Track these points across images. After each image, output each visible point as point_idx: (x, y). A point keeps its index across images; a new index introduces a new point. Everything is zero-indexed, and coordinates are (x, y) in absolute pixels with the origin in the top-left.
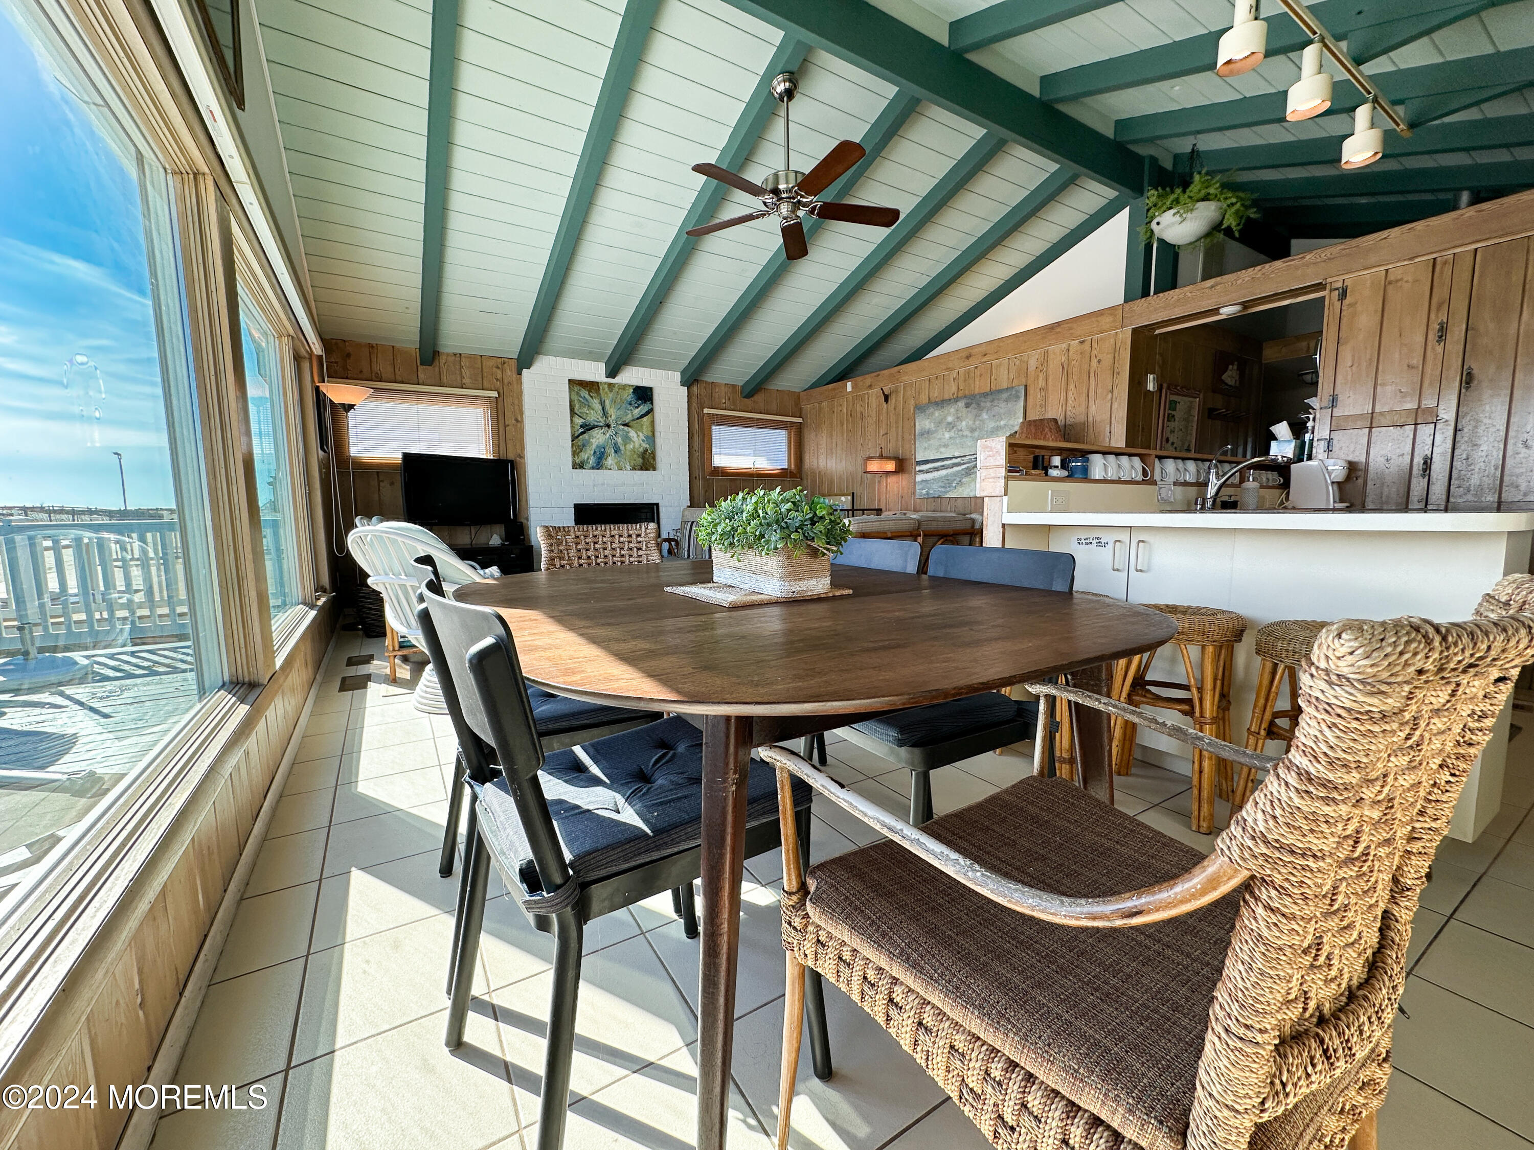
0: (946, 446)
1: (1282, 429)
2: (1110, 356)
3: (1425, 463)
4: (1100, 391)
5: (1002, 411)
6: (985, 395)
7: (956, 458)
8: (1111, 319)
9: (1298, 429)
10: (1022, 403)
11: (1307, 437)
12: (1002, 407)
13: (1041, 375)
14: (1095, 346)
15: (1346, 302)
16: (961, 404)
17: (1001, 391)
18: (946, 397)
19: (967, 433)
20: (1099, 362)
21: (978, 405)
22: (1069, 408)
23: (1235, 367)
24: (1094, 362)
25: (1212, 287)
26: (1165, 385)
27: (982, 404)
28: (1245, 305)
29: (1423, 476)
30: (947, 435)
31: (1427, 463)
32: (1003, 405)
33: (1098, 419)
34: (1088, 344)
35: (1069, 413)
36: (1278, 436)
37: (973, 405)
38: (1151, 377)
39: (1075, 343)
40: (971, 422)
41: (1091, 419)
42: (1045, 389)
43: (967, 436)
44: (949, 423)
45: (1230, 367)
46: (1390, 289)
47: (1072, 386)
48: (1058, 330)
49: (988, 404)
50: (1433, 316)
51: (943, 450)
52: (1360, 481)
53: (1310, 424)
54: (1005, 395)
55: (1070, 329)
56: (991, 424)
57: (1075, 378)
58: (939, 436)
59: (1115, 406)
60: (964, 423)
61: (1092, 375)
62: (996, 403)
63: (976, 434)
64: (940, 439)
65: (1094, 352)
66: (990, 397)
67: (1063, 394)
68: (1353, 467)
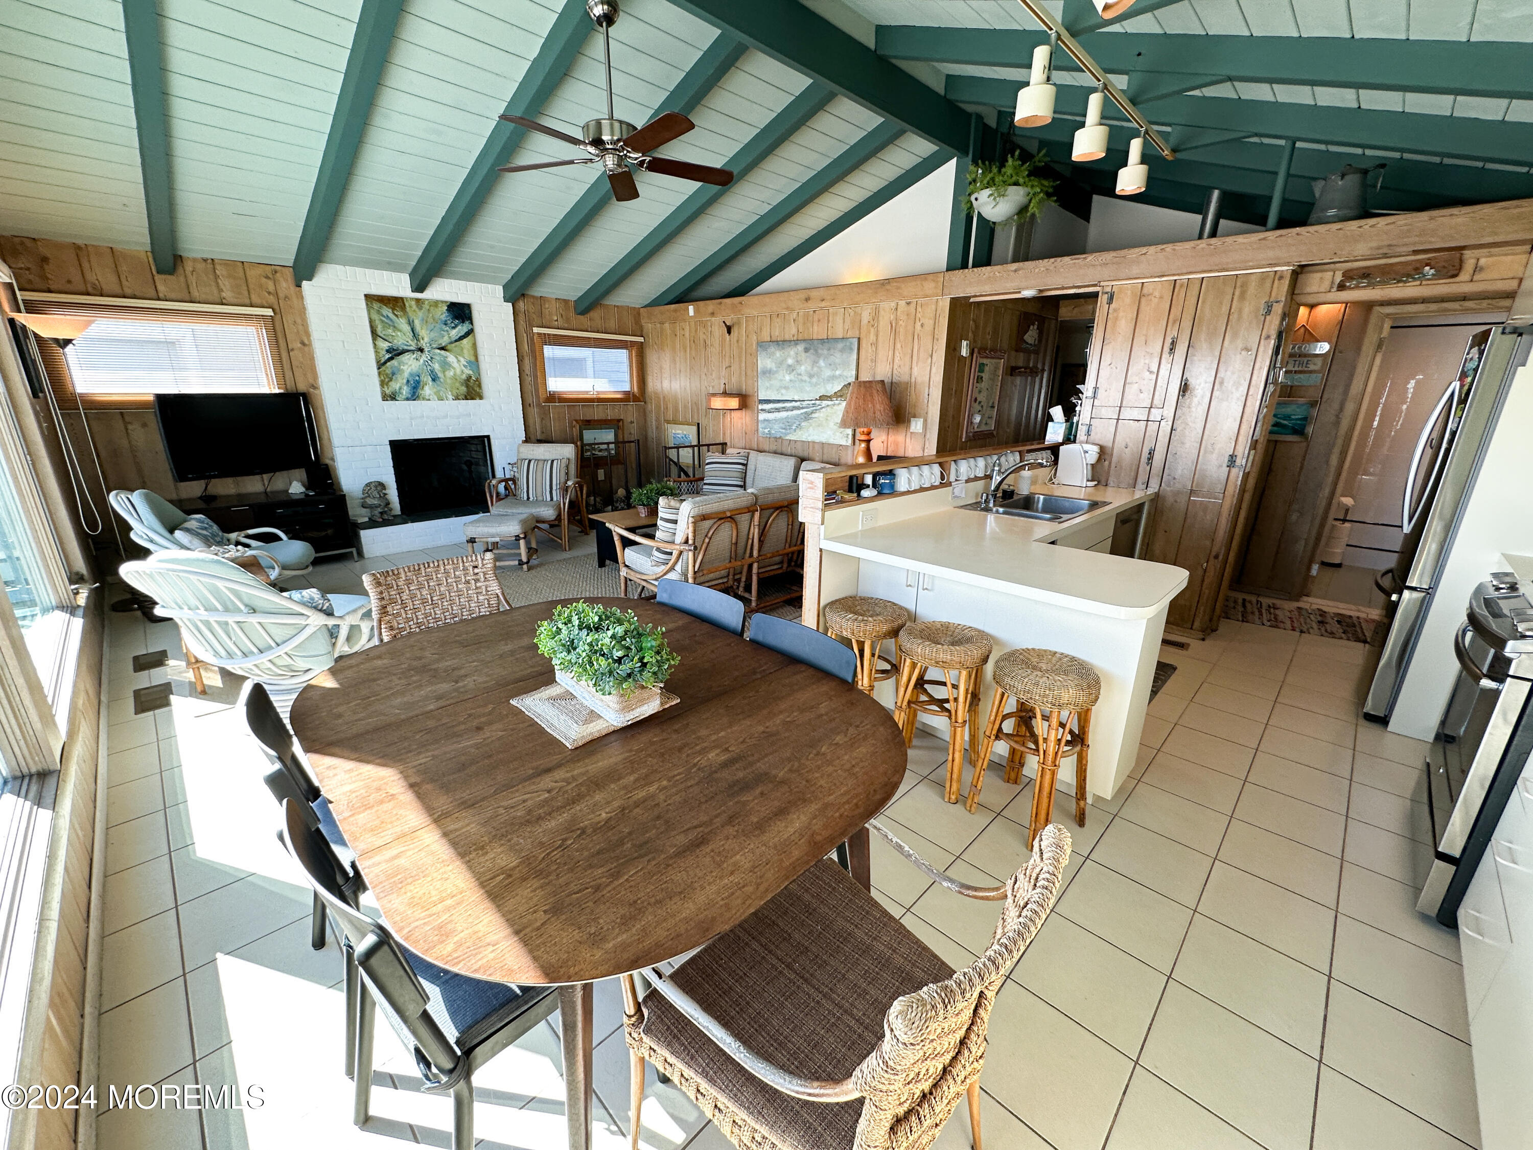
0: (786, 388)
1: (1057, 412)
2: (932, 322)
3: (1150, 453)
4: (921, 355)
5: (837, 361)
6: (822, 341)
7: (796, 401)
8: (932, 285)
9: (1070, 412)
10: (855, 356)
11: (1075, 419)
12: (837, 357)
13: (872, 330)
14: (919, 309)
15: (1112, 306)
16: (800, 348)
17: (836, 340)
18: (787, 338)
19: (806, 378)
20: (922, 325)
21: (816, 351)
22: (895, 367)
23: (1036, 327)
24: (918, 324)
25: (1015, 271)
26: (976, 350)
27: (820, 351)
28: (1041, 291)
29: (1148, 464)
30: (787, 378)
31: (1151, 453)
32: (838, 355)
33: (919, 380)
34: (913, 305)
35: (895, 372)
36: (1054, 417)
37: (812, 351)
38: (964, 343)
39: (902, 303)
40: (809, 368)
41: (913, 380)
42: (875, 344)
43: (805, 381)
44: (789, 366)
45: (1031, 327)
46: (1143, 300)
47: (898, 346)
48: (888, 287)
49: (825, 352)
50: (1169, 329)
51: (783, 391)
52: (1107, 463)
53: (1078, 409)
54: (840, 345)
55: (898, 288)
56: (828, 373)
57: (902, 338)
58: (780, 377)
59: (934, 370)
60: (803, 368)
61: (916, 337)
62: (832, 351)
63: (814, 380)
64: (781, 380)
65: (918, 315)
66: (827, 345)
67: (891, 353)
68: (1103, 453)
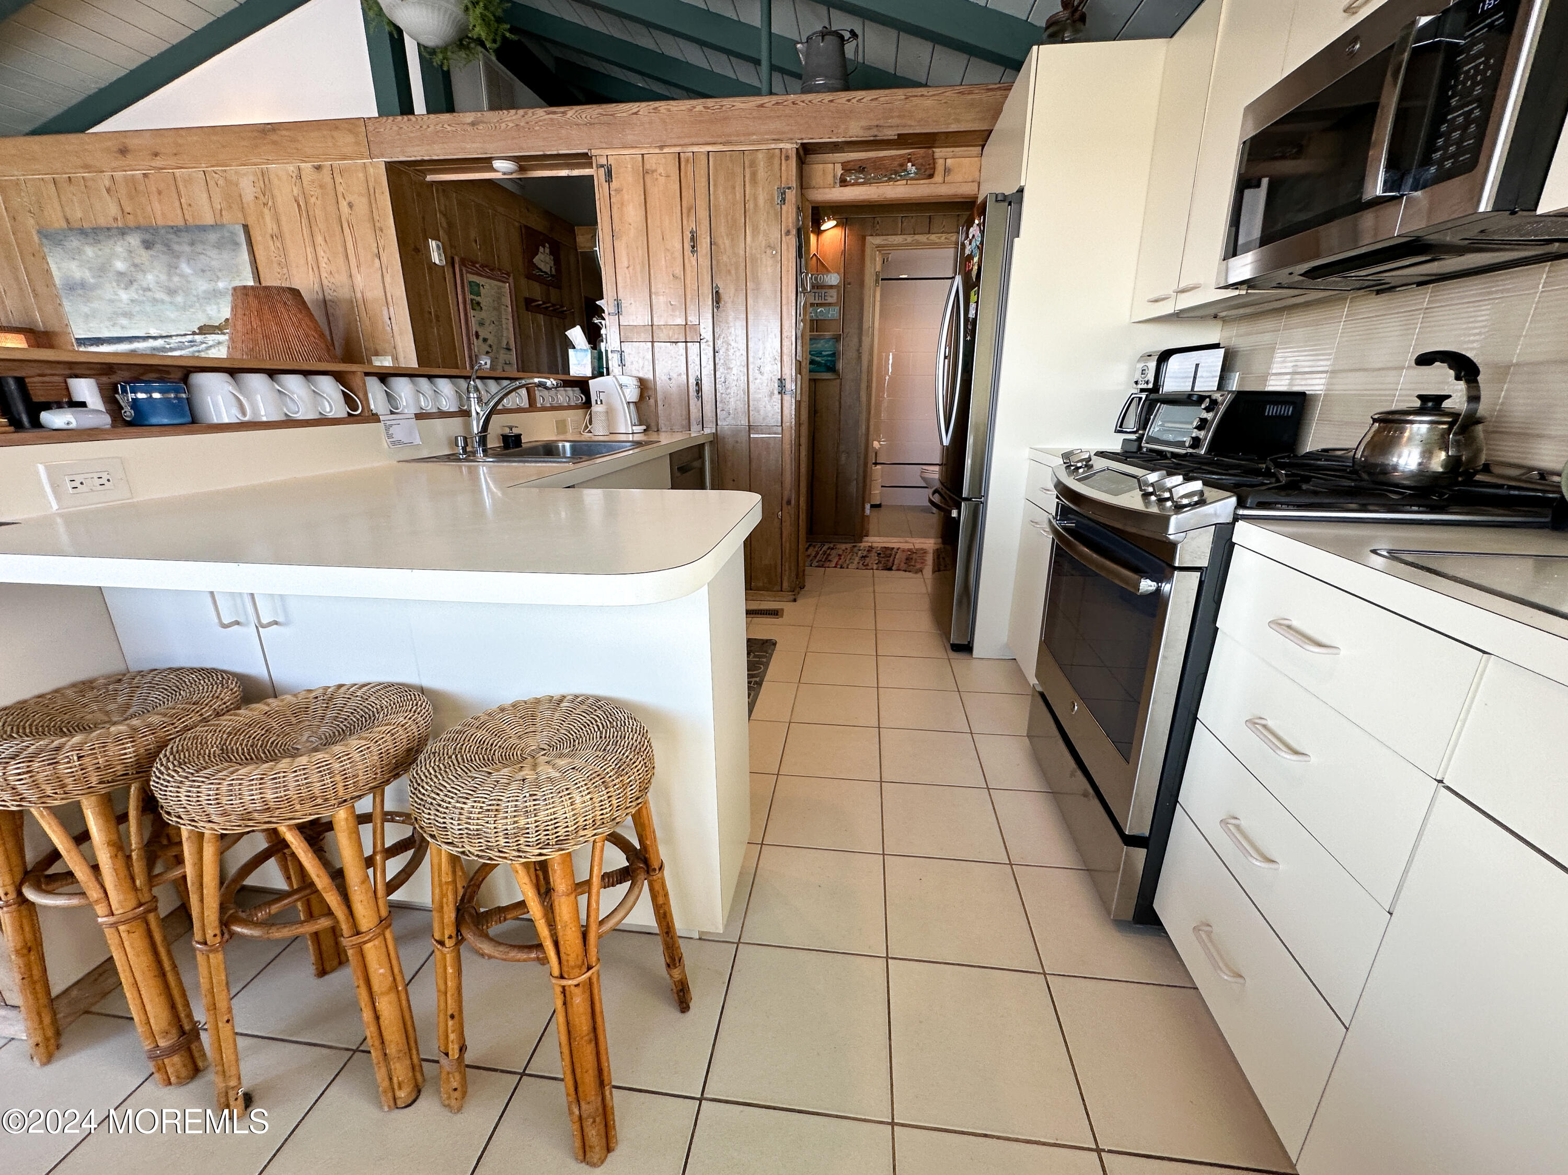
0: (128, 315)
1: (576, 334)
2: (364, 200)
3: (697, 384)
4: (361, 252)
5: (214, 263)
6: (176, 230)
7: (155, 338)
8: (350, 139)
9: (594, 336)
10: (245, 256)
11: (603, 345)
12: (214, 258)
13: (266, 211)
14: (338, 179)
15: (614, 185)
16: (134, 240)
17: (203, 229)
18: (102, 222)
19: (160, 295)
20: (350, 205)
21: (167, 246)
22: (324, 275)
24: (344, 205)
26: (457, 259)
27: (176, 247)
28: (520, 163)
29: (698, 397)
30: (124, 296)
31: (698, 384)
32: (213, 253)
33: (369, 295)
34: (326, 172)
35: (325, 282)
36: (575, 343)
37: (159, 246)
38: (433, 244)
39: (307, 167)
40: (163, 277)
41: (359, 295)
42: (277, 236)
43: (163, 302)
44: (120, 274)
45: (541, 249)
46: (648, 177)
47: (319, 239)
48: (275, 137)
49: (187, 249)
50: (685, 222)
51: (124, 321)
52: (652, 401)
53: (603, 331)
54: (213, 237)
55: (294, 140)
56: (202, 286)
57: (322, 225)
58: (108, 296)
59: (388, 279)
60: (150, 277)
61: (345, 226)
62: (199, 248)
63: (179, 299)
64: (111, 301)
65: (340, 189)
66: (186, 237)
67: (309, 250)
68: (644, 386)
